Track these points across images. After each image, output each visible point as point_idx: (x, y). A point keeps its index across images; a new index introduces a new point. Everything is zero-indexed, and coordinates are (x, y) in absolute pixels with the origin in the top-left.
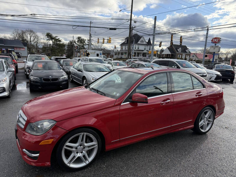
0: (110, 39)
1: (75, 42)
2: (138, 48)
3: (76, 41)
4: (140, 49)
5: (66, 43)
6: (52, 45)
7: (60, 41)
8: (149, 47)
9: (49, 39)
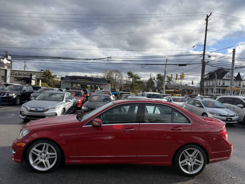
0: (183, 74)
1: (154, 79)
2: (224, 84)
3: (156, 78)
4: (225, 85)
5: (146, 80)
6: (131, 83)
7: (139, 78)
8: (238, 83)
9: (129, 77)
